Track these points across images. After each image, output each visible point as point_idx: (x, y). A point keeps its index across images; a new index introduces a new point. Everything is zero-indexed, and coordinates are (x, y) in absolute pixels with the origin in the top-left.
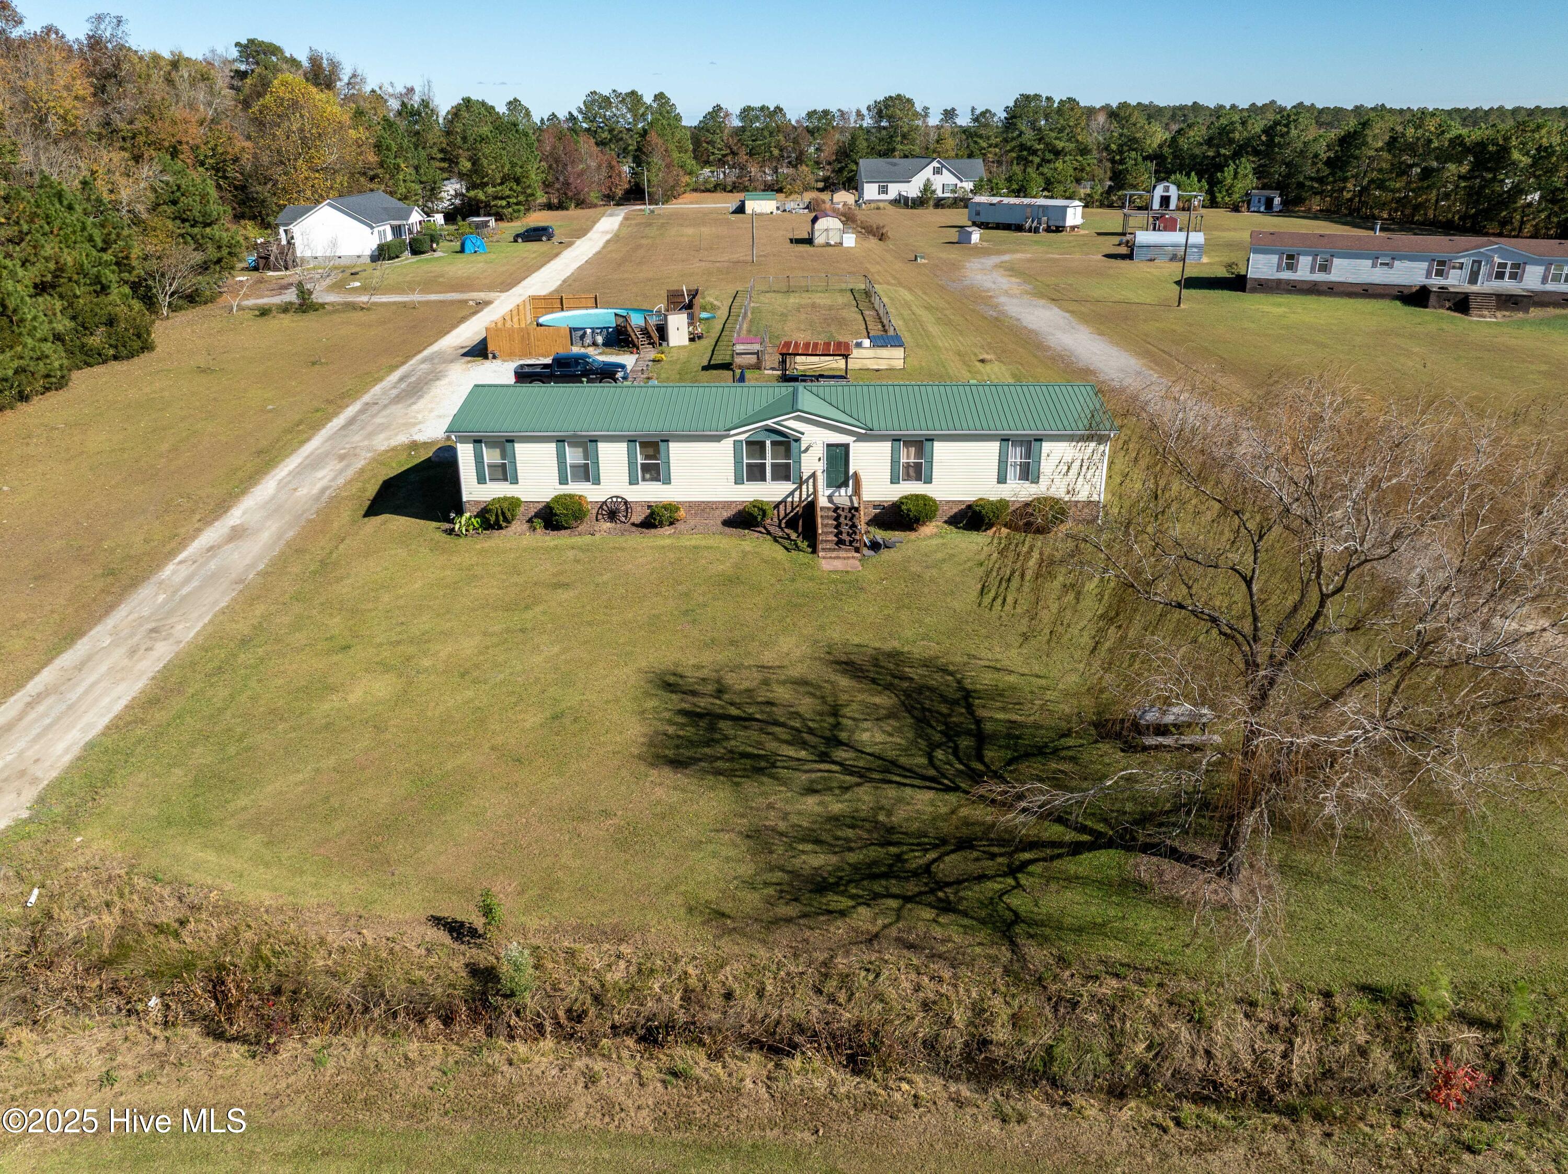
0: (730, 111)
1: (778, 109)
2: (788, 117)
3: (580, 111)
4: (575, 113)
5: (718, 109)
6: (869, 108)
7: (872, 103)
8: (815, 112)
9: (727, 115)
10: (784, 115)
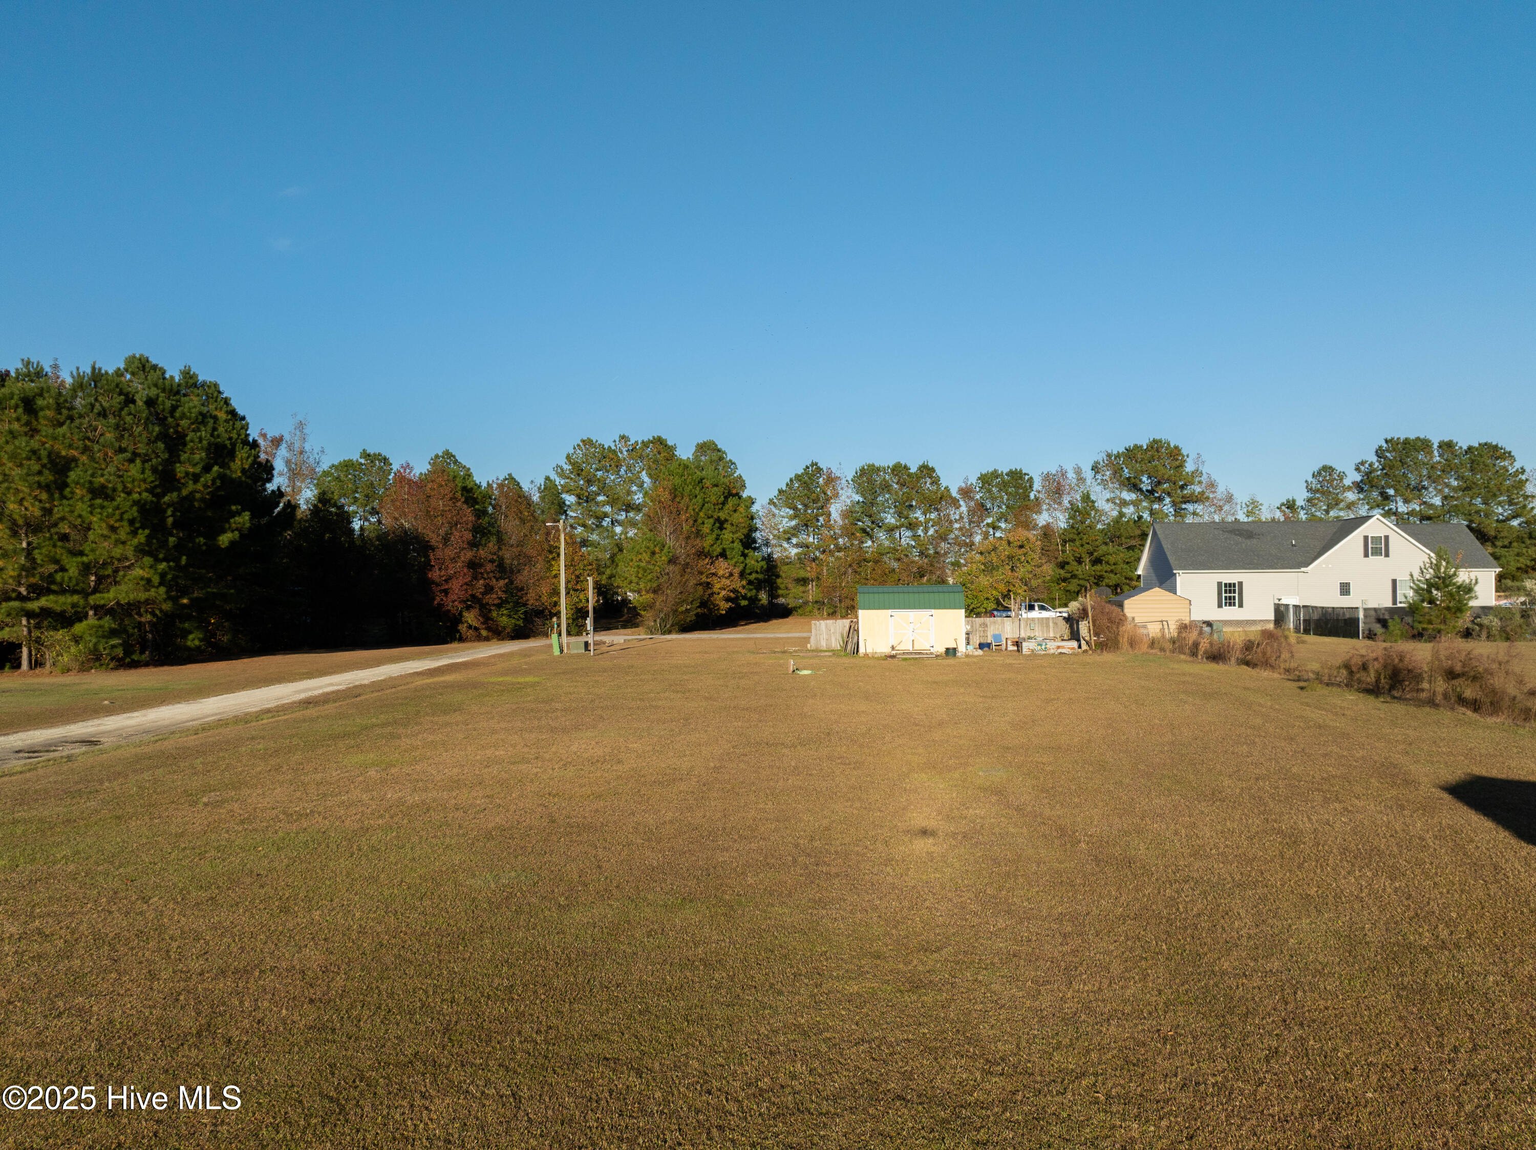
0: (836, 472)
1: (927, 470)
2: (944, 483)
3: (561, 473)
4: (553, 476)
5: (814, 470)
6: (1095, 468)
7: (1101, 457)
8: (995, 474)
9: (831, 480)
10: (936, 481)
